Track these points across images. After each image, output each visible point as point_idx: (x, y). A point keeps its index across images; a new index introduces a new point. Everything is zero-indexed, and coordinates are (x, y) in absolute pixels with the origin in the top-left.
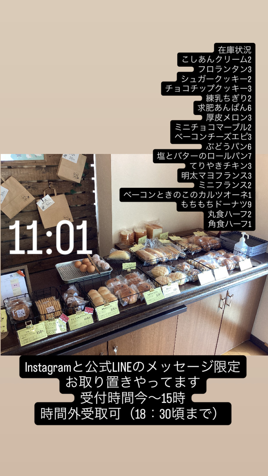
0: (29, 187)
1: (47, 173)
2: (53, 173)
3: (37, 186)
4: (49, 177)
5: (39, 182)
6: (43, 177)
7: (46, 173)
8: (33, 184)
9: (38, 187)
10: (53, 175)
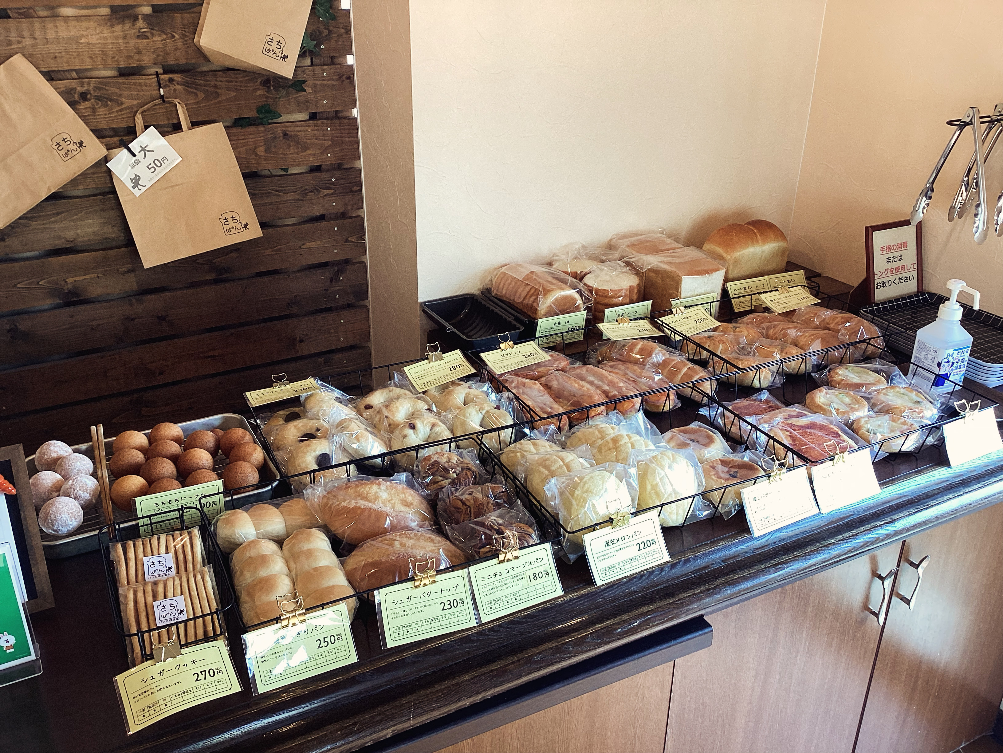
0: (84, 96)
1: (154, 39)
2: (183, 36)
3: (117, 91)
4: (166, 54)
5: (125, 73)
6: (139, 52)
7: (153, 35)
8: (100, 83)
9: (120, 95)
10: (180, 44)
